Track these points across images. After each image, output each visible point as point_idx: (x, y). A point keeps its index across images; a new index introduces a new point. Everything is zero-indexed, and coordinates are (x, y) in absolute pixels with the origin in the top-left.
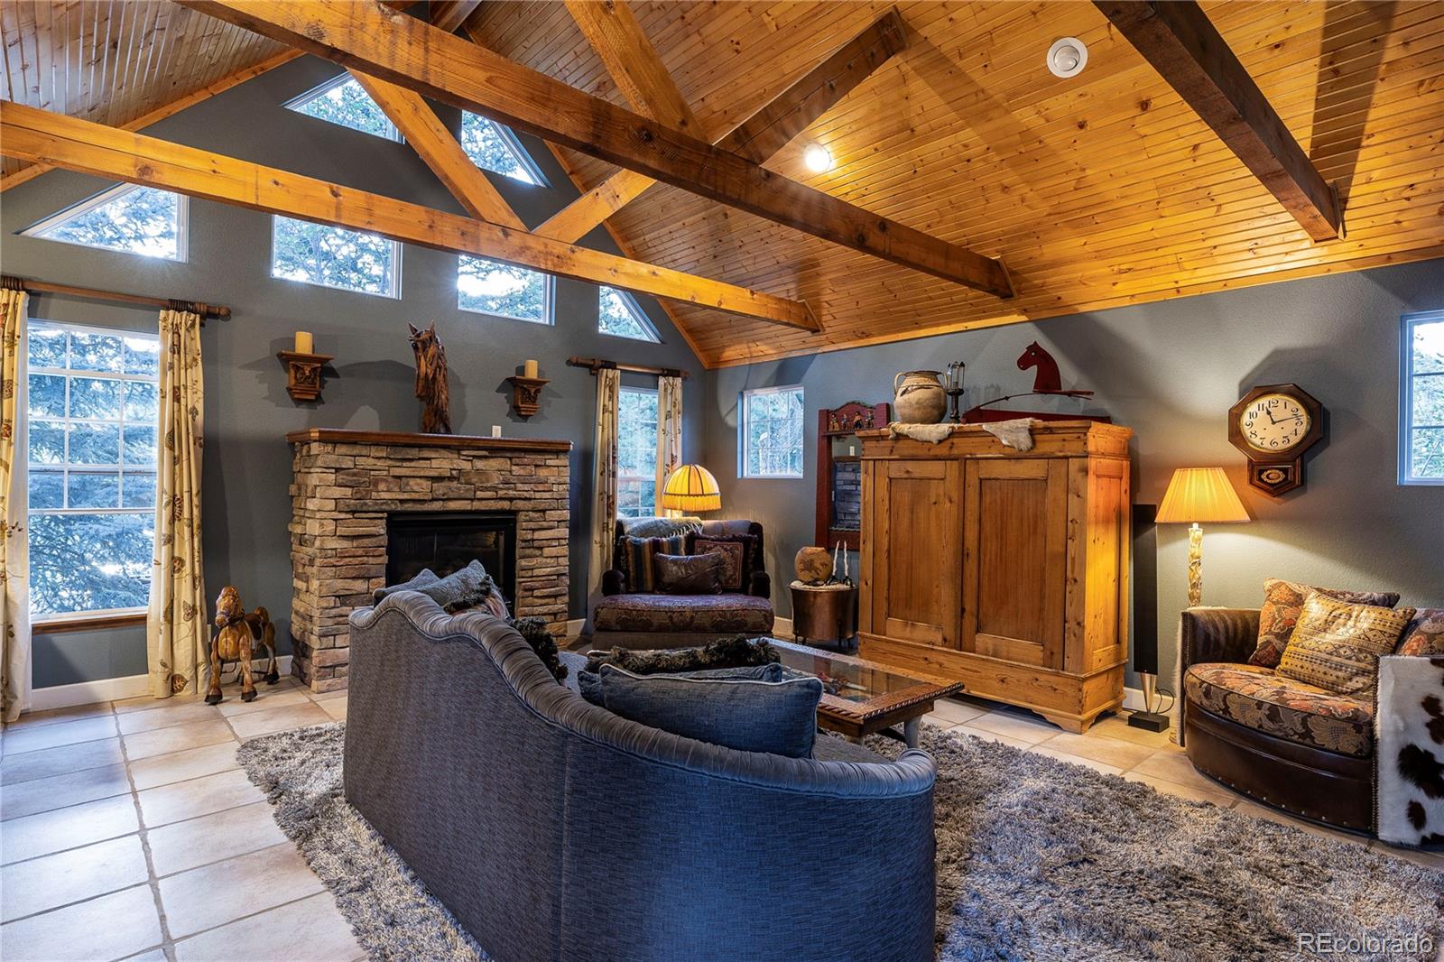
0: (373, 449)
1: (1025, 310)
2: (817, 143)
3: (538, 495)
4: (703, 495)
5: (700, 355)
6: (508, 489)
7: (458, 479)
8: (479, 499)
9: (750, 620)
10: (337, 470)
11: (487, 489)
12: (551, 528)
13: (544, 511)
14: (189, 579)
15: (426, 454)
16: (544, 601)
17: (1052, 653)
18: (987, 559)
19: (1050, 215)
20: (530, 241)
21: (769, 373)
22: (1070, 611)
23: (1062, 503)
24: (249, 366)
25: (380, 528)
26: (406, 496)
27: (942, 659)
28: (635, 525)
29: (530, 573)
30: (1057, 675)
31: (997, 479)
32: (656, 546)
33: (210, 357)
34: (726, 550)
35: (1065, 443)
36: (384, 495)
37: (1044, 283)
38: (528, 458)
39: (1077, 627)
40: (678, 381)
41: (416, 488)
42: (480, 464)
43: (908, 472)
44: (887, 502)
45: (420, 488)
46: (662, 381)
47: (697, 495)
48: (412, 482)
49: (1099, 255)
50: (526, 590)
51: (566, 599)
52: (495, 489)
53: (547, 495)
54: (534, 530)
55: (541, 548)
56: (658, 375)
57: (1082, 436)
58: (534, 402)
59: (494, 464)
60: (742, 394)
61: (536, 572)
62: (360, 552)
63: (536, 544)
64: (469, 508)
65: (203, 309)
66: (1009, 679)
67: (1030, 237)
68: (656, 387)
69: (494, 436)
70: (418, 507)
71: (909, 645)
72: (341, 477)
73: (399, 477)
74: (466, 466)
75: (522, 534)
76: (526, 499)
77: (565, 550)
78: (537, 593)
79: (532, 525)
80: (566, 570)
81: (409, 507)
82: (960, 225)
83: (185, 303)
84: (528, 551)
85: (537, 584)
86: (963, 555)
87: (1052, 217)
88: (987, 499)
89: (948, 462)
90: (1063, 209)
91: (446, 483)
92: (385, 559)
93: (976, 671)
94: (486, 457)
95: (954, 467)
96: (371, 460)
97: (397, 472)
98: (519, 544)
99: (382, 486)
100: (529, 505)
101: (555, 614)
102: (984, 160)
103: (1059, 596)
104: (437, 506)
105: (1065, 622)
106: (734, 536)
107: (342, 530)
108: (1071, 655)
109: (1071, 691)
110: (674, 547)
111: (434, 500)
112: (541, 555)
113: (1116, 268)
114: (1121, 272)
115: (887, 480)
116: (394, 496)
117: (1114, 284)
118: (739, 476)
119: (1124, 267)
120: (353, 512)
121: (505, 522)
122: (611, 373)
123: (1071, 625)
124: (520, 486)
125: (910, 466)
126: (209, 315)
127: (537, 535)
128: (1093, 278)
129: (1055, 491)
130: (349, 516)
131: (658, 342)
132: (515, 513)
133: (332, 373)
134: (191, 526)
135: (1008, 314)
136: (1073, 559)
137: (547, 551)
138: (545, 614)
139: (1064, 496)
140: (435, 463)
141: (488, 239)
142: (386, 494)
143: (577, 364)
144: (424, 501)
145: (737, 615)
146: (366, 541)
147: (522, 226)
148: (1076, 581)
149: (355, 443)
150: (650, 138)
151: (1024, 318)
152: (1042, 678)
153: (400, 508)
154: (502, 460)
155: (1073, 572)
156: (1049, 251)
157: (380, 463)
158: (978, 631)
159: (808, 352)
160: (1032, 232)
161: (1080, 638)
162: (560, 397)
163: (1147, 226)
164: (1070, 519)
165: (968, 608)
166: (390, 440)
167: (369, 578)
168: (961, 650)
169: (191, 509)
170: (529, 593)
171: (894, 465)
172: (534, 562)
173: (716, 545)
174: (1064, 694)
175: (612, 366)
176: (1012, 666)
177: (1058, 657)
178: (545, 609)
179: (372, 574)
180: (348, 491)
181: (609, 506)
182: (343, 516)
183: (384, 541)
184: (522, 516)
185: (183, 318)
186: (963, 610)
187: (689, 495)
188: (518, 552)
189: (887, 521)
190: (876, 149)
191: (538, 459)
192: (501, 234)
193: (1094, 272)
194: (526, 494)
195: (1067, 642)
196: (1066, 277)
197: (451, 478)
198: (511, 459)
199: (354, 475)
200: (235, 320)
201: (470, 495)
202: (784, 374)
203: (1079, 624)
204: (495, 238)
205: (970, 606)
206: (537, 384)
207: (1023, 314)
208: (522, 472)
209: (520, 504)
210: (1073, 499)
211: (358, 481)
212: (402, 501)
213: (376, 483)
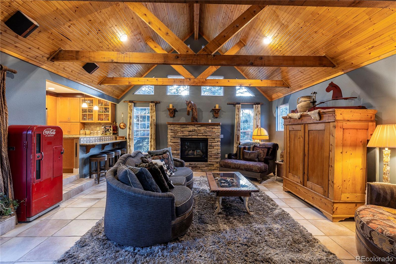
0: (177, 125)
1: (343, 70)
2: (265, 36)
3: (212, 135)
4: (261, 135)
5: (268, 98)
6: (205, 134)
7: (194, 131)
8: (199, 136)
9: (254, 169)
10: (171, 130)
11: (200, 133)
12: (216, 142)
13: (214, 139)
14: (153, 148)
15: (187, 126)
16: (214, 159)
17: (325, 191)
18: (310, 156)
19: (334, 36)
20: (196, 80)
21: (281, 101)
22: (330, 177)
23: (328, 138)
24: (163, 111)
25: (179, 141)
26: (183, 135)
27: (299, 188)
28: (243, 143)
29: (211, 152)
30: (326, 199)
31: (313, 130)
32: (245, 148)
33: (156, 111)
34: (262, 150)
35: (329, 117)
36: (180, 135)
37: (344, 59)
38: (210, 127)
39: (332, 183)
40: (259, 106)
41: (185, 133)
42: (199, 128)
43: (293, 128)
44: (289, 138)
45: (187, 133)
46: (254, 106)
47: (259, 136)
48: (185, 132)
49: (358, 45)
50: (210, 156)
51: (220, 159)
52: (202, 133)
53: (215, 135)
54: (212, 143)
55: (214, 147)
56: (253, 105)
57: (333, 114)
58: (218, 114)
59: (202, 128)
60: (277, 107)
61: (212, 152)
62: (175, 145)
63: (212, 146)
64: (197, 137)
65: (155, 102)
66: (314, 198)
67: (331, 45)
68: (253, 108)
69: (209, 122)
70: (186, 137)
71: (292, 182)
72: (172, 131)
73: (182, 131)
74: (196, 129)
75: (209, 144)
76: (209, 136)
77: (220, 148)
78: (212, 157)
79: (211, 142)
80: (220, 152)
81: (184, 137)
82: (309, 47)
83: (153, 101)
84: (210, 147)
85: (212, 155)
86: (304, 155)
87: (335, 37)
88: (310, 137)
89: (302, 125)
90: (337, 33)
91: (192, 132)
92: (180, 147)
93: (307, 194)
94: (201, 127)
95: (303, 126)
96: (177, 128)
97: (182, 130)
98: (209, 146)
99: (179, 133)
100: (210, 137)
101: (217, 162)
102: (305, 26)
103: (327, 171)
104: (190, 137)
105: (329, 181)
106: (266, 147)
107: (172, 141)
108: (330, 193)
109: (330, 206)
110: (249, 149)
111: (189, 136)
112: (214, 149)
113: (367, 48)
114: (369, 49)
115: (289, 131)
116: (181, 135)
117: (370, 54)
118: (277, 130)
119: (370, 46)
120: (174, 138)
121: (205, 141)
122: (238, 105)
123: (330, 182)
124: (208, 133)
125: (294, 126)
126: (157, 103)
127: (212, 144)
128: (361, 54)
129: (327, 134)
130: (173, 138)
131: (255, 96)
132: (208, 139)
133: (177, 111)
134: (153, 139)
135: (338, 72)
136: (331, 158)
137: (215, 148)
138: (214, 162)
139: (329, 136)
140: (189, 128)
141: (186, 82)
142: (180, 134)
143: (229, 104)
144: (188, 136)
145: (251, 167)
146: (176, 143)
147: (194, 77)
148: (332, 166)
149: (174, 124)
150: (178, 57)
151: (343, 73)
152: (323, 199)
153: (182, 137)
154: (204, 127)
155: (331, 163)
156: (340, 48)
157: (179, 128)
158: (308, 180)
159: (289, 94)
160: (331, 43)
161: (333, 187)
162: (225, 112)
163: (371, 29)
164: (330, 144)
165: (305, 172)
166: (180, 124)
167: (177, 151)
168: (304, 186)
169: (154, 137)
170: (211, 157)
171: (290, 126)
172: (212, 150)
173: (260, 149)
174: (328, 206)
175: (239, 104)
176: (315, 194)
177: (327, 192)
178: (214, 161)
179: (177, 150)
180: (173, 134)
181: (237, 138)
182: (172, 138)
183: (180, 143)
184: (209, 140)
185: (152, 104)
186: (304, 173)
187: (257, 135)
188: (208, 147)
189: (289, 143)
190: (278, 33)
191: (213, 127)
192: (189, 80)
193: (360, 51)
194: (209, 135)
195: (329, 188)
196: (351, 55)
197: (193, 131)
198: (206, 127)
199: (174, 130)
200: (161, 103)
201: (197, 135)
202: (285, 101)
203: (332, 182)
204: (187, 81)
205: (306, 172)
206: (219, 110)
207: (342, 71)
208: (209, 130)
209: (208, 137)
210: (331, 137)
211: (175, 132)
212: (183, 136)
213: (178, 132)
